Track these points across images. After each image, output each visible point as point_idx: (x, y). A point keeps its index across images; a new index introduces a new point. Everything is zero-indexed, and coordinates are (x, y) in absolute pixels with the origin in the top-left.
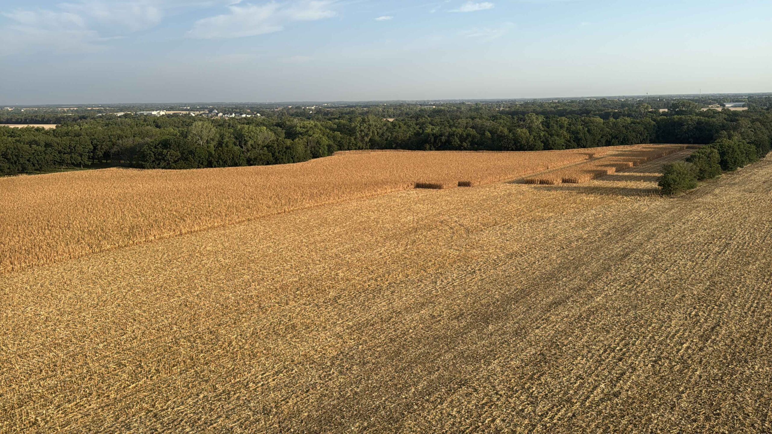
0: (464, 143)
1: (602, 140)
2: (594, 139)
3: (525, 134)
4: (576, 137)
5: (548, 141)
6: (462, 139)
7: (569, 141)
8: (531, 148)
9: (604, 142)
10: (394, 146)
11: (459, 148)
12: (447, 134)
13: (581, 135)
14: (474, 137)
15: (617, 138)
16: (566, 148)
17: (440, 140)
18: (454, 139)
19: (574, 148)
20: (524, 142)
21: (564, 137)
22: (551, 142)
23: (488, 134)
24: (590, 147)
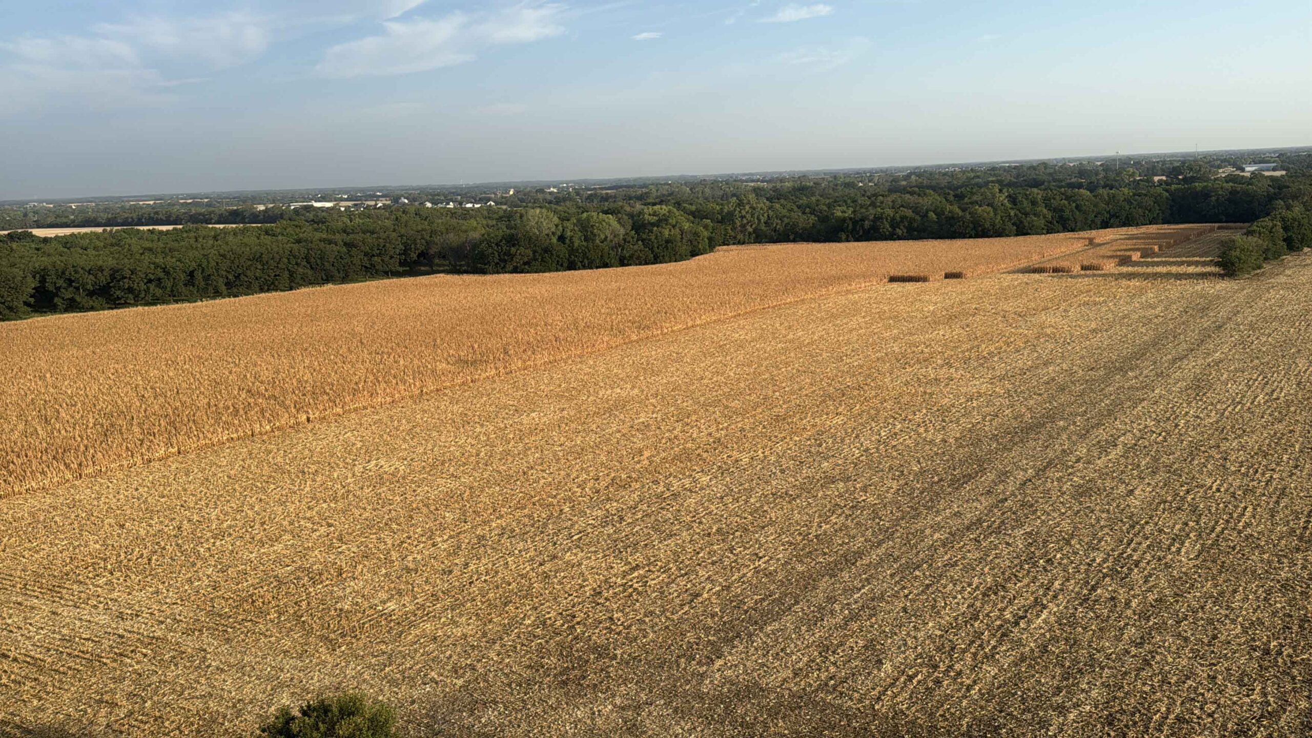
0: (898, 230)
1: (1096, 220)
2: (1086, 219)
3: (988, 213)
4: (1061, 217)
5: (1021, 222)
6: (894, 224)
7: (1051, 223)
8: (999, 234)
9: (1099, 223)
10: (791, 237)
11: (892, 237)
12: (871, 217)
13: (1067, 213)
14: (912, 220)
15: (1117, 217)
16: (1048, 233)
17: (862, 226)
18: (882, 223)
19: (1058, 232)
20: (987, 225)
21: (1044, 217)
22: (1027, 224)
23: (932, 215)
24: (1080, 230)
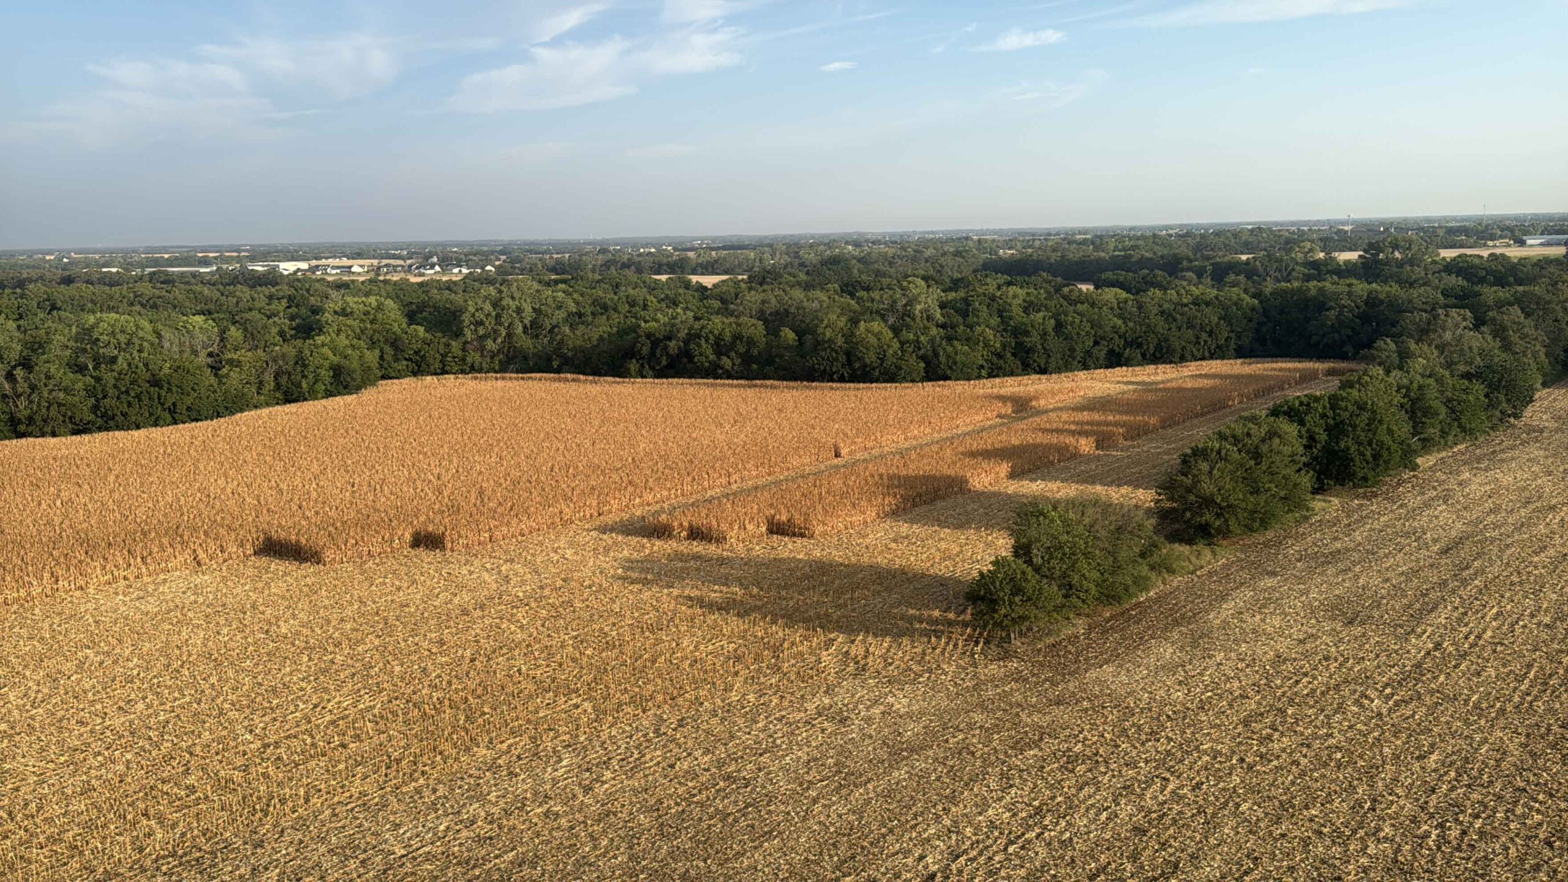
0: (724, 359)
1: (1095, 351)
2: (1072, 350)
3: (878, 336)
4: (1020, 344)
5: (936, 355)
6: (721, 348)
7: (999, 356)
8: (891, 376)
9: (1103, 354)
10: (555, 364)
11: (713, 372)
12: (682, 334)
13: (1034, 339)
14: (751, 342)
15: (1140, 346)
16: (990, 376)
17: (666, 347)
18: (699, 346)
19: (1012, 374)
20: (871, 358)
21: (986, 345)
22: (943, 359)
23: (789, 335)
24: (1059, 370)
